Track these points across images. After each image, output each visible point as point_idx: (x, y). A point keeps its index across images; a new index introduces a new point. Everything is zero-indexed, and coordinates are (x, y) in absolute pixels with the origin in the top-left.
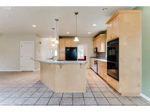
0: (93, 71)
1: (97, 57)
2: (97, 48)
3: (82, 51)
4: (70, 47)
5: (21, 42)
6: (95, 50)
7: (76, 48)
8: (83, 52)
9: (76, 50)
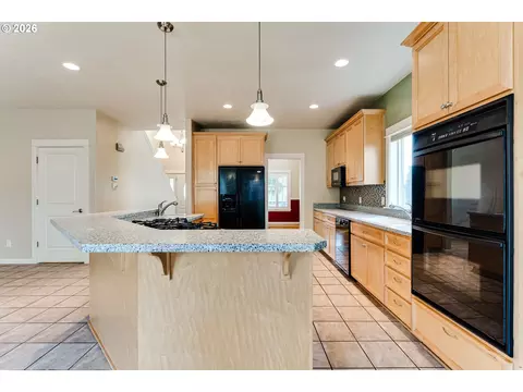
0: (328, 262)
1: (341, 206)
2: (343, 170)
3: (284, 180)
4: (238, 164)
5: (35, 143)
6: (337, 176)
7: (262, 168)
8: (285, 184)
9: (262, 176)
